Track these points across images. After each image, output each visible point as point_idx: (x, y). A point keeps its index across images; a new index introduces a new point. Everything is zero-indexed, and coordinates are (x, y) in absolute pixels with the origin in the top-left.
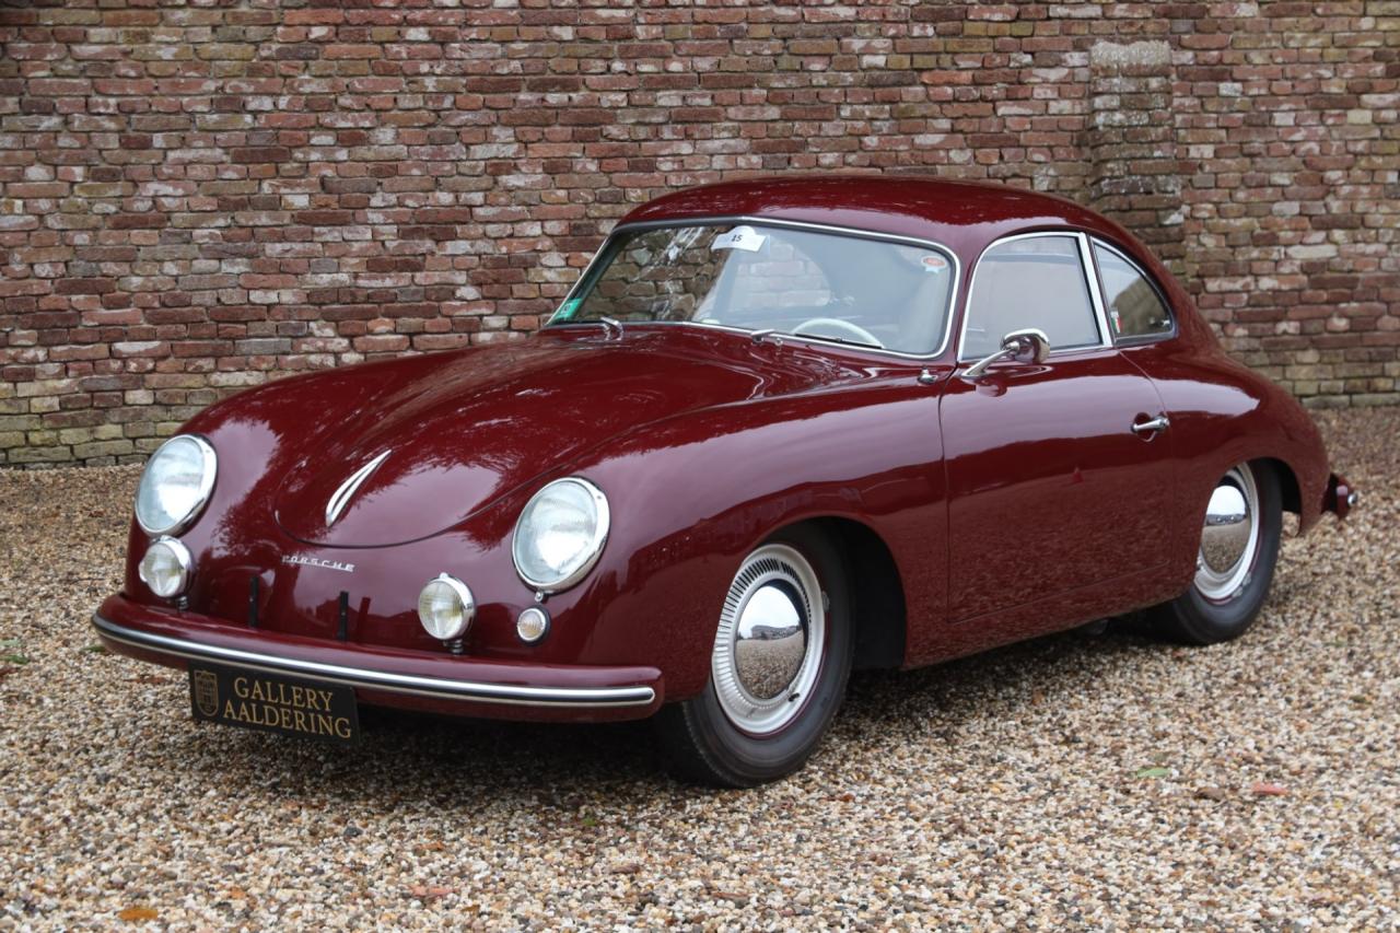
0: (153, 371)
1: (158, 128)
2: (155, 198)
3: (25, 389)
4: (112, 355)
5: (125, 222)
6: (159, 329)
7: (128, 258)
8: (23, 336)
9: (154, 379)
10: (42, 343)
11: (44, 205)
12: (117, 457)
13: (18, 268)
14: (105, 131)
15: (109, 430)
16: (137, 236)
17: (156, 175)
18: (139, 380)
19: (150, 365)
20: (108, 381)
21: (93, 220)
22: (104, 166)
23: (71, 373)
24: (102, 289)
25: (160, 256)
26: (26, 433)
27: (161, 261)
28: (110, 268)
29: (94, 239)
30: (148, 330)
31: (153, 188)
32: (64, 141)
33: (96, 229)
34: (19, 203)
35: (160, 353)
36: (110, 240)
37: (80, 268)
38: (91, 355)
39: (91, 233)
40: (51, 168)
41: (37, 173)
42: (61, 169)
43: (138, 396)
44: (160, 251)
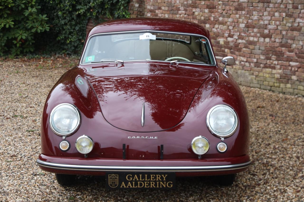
0: (297, 71)
1: (299, 3)
2: (299, 23)
3: (274, 71)
4: (290, 65)
5: (293, 29)
6: (299, 60)
7: (293, 39)
8: (274, 57)
9: (297, 73)
10: (277, 60)
11: (278, 23)
12: (291, 93)
13: (273, 39)
14: (290, 4)
15: (289, 85)
16: (295, 33)
17: (299, 17)
18: (294, 73)
19: (296, 69)
20: (288, 72)
21: (287, 28)
22: (289, 13)
23: (282, 69)
24: (288, 47)
25: (299, 39)
26: (274, 83)
27: (299, 41)
28: (290, 41)
29: (287, 34)
30: (296, 60)
31: (298, 20)
32: (282, 6)
33: (287, 30)
34: (274, 22)
35: (298, 66)
36: (290, 33)
37: (284, 41)
38: (285, 64)
39: (286, 31)
40: (279, 13)
41: (277, 14)
42: (281, 13)
43: (294, 78)
44: (299, 38)
